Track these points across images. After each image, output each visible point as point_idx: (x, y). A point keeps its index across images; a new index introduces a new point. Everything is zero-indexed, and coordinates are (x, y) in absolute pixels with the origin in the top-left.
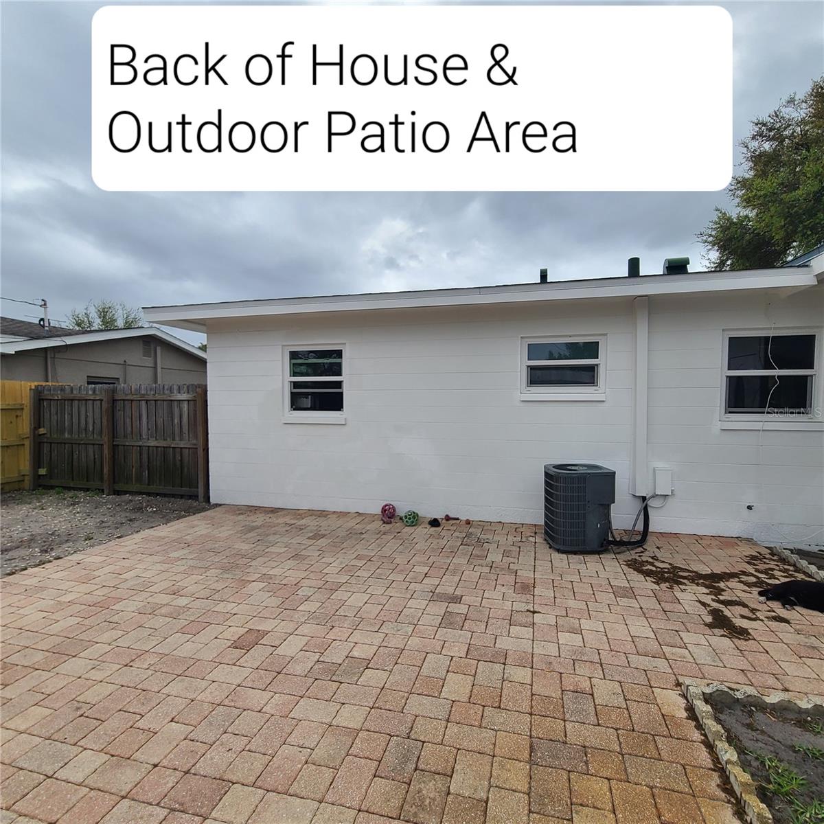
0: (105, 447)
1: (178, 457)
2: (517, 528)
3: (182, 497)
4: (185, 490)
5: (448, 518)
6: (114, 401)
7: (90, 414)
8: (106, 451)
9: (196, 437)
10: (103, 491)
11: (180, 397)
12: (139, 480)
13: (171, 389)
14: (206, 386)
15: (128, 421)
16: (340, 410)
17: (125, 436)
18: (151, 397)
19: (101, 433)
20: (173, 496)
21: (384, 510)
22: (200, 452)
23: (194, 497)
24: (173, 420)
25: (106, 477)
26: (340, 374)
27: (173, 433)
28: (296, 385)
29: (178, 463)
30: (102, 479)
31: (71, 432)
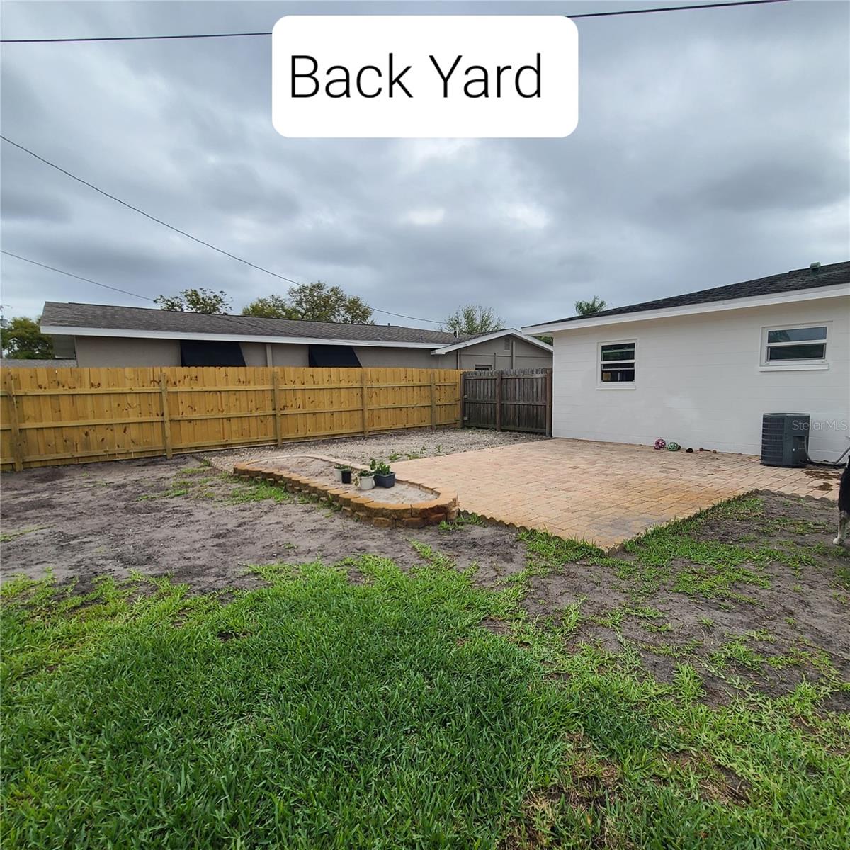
0: (498, 405)
1: (535, 411)
2: (749, 457)
3: (536, 433)
4: (538, 430)
5: (702, 450)
6: (502, 379)
7: (489, 387)
8: (498, 408)
9: (546, 400)
10: (496, 429)
11: (537, 376)
12: (514, 423)
13: (532, 372)
14: (552, 369)
15: (509, 390)
16: (632, 381)
17: (507, 399)
18: (521, 377)
19: (495, 398)
20: (532, 433)
21: (657, 443)
22: (548, 408)
23: (544, 434)
24: (533, 390)
25: (497, 422)
26: (633, 358)
27: (533, 397)
28: (605, 366)
29: (535, 415)
30: (495, 423)
31: (480, 398)
